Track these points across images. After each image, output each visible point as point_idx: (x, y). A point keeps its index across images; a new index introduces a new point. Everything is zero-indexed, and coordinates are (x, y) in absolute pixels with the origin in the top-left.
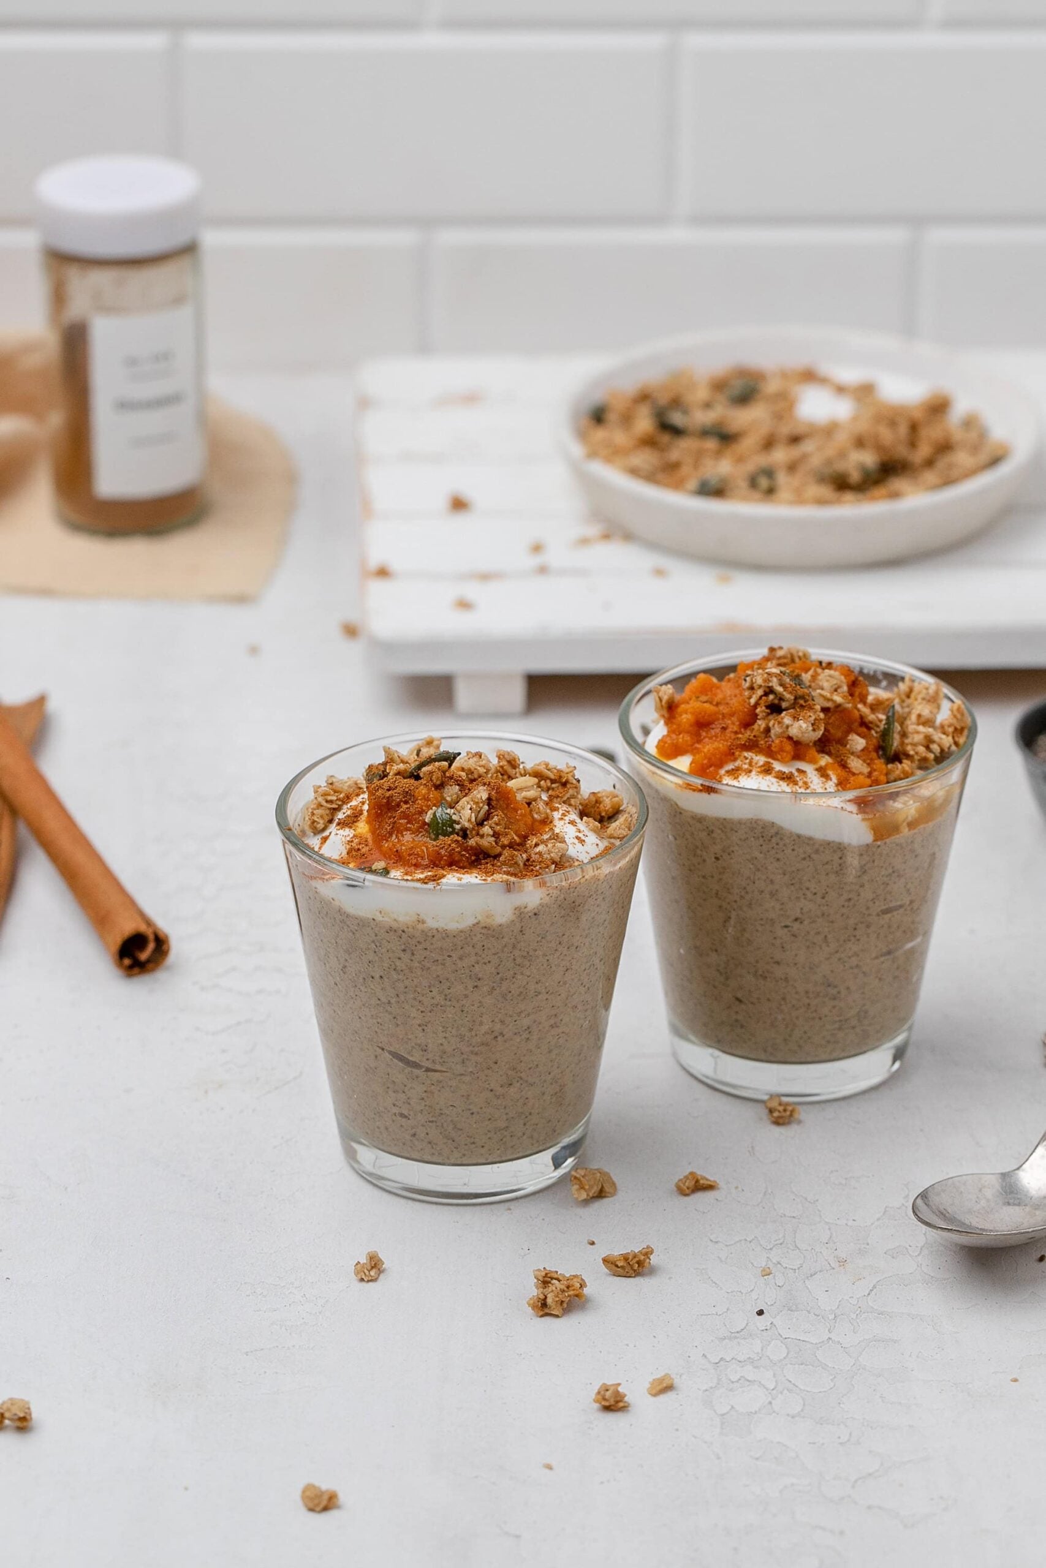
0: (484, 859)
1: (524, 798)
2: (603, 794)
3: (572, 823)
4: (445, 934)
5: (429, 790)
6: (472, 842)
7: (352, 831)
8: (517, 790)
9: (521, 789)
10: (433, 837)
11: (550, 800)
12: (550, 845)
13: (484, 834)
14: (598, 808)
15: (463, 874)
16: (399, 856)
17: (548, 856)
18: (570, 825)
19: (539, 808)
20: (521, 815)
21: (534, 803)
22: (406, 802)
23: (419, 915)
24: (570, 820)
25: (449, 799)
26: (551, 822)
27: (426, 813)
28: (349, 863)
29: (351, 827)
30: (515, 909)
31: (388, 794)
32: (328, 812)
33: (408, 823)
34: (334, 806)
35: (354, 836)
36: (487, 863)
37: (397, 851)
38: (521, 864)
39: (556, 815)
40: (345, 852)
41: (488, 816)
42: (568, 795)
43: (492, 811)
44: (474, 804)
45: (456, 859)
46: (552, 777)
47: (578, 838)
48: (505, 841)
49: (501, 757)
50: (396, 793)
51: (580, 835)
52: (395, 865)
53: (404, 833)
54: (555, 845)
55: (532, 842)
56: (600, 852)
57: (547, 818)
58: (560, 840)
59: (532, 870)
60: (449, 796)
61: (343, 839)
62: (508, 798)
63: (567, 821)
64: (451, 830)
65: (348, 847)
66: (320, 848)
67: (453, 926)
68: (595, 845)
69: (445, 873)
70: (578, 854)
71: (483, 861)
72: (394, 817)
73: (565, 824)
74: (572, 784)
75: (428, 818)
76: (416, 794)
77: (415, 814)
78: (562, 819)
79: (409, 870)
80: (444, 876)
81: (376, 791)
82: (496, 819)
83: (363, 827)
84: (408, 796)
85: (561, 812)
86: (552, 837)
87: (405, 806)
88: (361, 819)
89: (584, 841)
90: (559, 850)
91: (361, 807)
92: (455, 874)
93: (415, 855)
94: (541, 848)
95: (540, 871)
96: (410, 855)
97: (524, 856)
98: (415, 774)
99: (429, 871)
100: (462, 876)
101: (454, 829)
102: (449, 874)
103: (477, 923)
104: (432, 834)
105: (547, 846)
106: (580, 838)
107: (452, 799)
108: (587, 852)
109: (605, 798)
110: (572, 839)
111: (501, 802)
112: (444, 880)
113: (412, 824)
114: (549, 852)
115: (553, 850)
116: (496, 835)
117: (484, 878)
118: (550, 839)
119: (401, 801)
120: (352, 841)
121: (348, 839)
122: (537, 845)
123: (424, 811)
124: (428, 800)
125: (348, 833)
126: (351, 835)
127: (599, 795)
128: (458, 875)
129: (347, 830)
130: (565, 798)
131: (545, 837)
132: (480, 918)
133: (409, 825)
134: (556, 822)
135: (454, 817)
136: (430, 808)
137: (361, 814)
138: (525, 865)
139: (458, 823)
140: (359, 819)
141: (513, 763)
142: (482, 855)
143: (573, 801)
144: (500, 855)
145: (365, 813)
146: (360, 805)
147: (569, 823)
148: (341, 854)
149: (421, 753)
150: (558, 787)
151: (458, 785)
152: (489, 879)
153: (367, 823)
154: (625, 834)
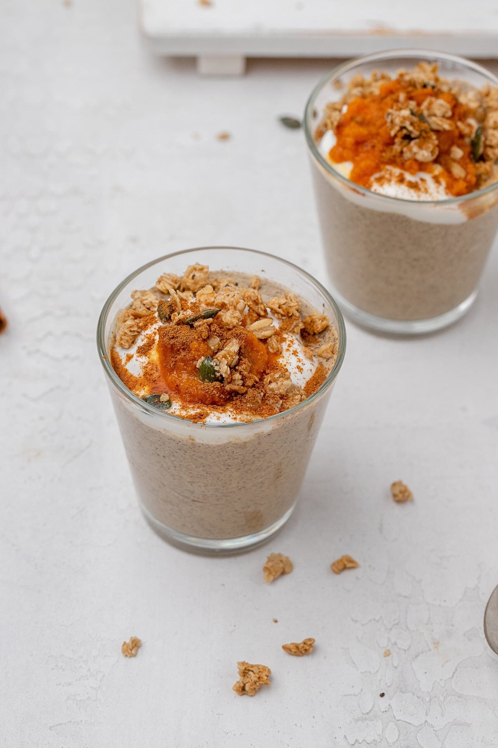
0: (236, 396)
1: (263, 336)
2: (316, 317)
3: (295, 353)
4: (209, 446)
5: (200, 344)
6: (228, 387)
7: (147, 359)
8: (259, 329)
9: (261, 329)
10: (201, 378)
11: (280, 331)
12: (279, 383)
13: (235, 379)
14: (312, 326)
15: (221, 413)
16: (179, 390)
17: (278, 392)
18: (293, 355)
19: (273, 345)
20: (262, 355)
21: (269, 339)
22: (184, 349)
23: (190, 437)
24: (293, 351)
25: (213, 348)
26: (281, 353)
27: (197, 361)
28: (145, 385)
29: (146, 355)
30: (256, 434)
31: (172, 341)
32: (131, 338)
33: (184, 365)
34: (136, 333)
35: (148, 363)
36: (237, 399)
37: (177, 386)
38: (260, 401)
39: (285, 346)
40: (142, 374)
41: (238, 364)
42: (293, 326)
43: (242, 357)
44: (229, 356)
45: (217, 400)
46: (283, 313)
47: (298, 367)
48: (249, 383)
49: (249, 298)
50: (177, 342)
51: (300, 364)
52: (176, 395)
53: (183, 372)
54: (282, 384)
55: (267, 380)
56: (313, 375)
57: (278, 351)
58: (286, 377)
59: (267, 404)
60: (213, 346)
61: (141, 365)
62: (252, 344)
63: (292, 352)
64: (213, 376)
65: (144, 371)
66: (126, 363)
67: (213, 443)
68: (309, 371)
69: (209, 412)
70: (299, 381)
71: (234, 398)
72: (176, 358)
73: (290, 354)
74: (296, 316)
75: (198, 364)
76: (191, 346)
77: (190, 360)
78: (288, 350)
79: (185, 404)
80: (208, 415)
81: (163, 336)
82: (244, 366)
83: (155, 355)
84: (185, 347)
85: (288, 343)
86: (281, 375)
87: (183, 353)
88: (153, 347)
89: (302, 369)
90: (285, 387)
91: (154, 337)
92: (215, 412)
93: (189, 393)
94: (273, 385)
95: (273, 405)
96: (186, 393)
97: (262, 394)
98: (191, 323)
99: (198, 408)
100: (220, 415)
101: (215, 375)
102: (211, 413)
103: (229, 443)
104: (200, 376)
105: (277, 383)
106: (300, 367)
107: (215, 348)
108: (304, 378)
109: (317, 320)
110: (294, 368)
111: (248, 348)
112: (208, 419)
113: (187, 366)
114: (279, 389)
115: (281, 388)
116: (244, 378)
117: (235, 416)
118: (280, 377)
119: (181, 348)
120: (147, 367)
121: (144, 365)
122: (270, 382)
123: (196, 358)
124: (199, 351)
125: (144, 360)
126: (146, 363)
127: (314, 317)
128: (217, 414)
129: (144, 357)
130: (291, 329)
131: (277, 376)
132: (231, 440)
133: (185, 367)
134: (285, 353)
135: (216, 368)
136: (200, 357)
137: (154, 343)
138: (262, 400)
139: (219, 372)
140: (152, 347)
141: (257, 301)
142: (234, 394)
143: (296, 330)
144: (246, 392)
145: (157, 342)
146: (153, 335)
147: (293, 354)
148: (139, 375)
149: (195, 277)
150: (286, 319)
151: (219, 336)
152: (238, 417)
153: (157, 351)
154: (330, 356)
